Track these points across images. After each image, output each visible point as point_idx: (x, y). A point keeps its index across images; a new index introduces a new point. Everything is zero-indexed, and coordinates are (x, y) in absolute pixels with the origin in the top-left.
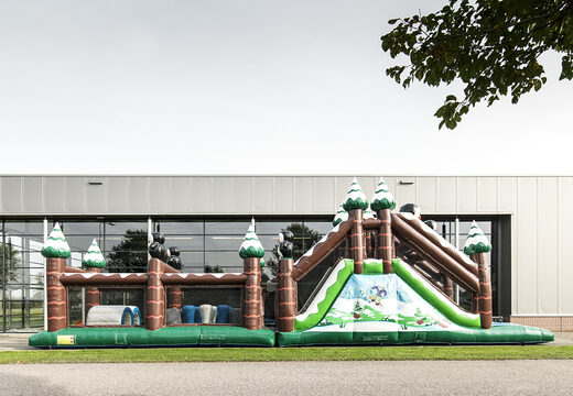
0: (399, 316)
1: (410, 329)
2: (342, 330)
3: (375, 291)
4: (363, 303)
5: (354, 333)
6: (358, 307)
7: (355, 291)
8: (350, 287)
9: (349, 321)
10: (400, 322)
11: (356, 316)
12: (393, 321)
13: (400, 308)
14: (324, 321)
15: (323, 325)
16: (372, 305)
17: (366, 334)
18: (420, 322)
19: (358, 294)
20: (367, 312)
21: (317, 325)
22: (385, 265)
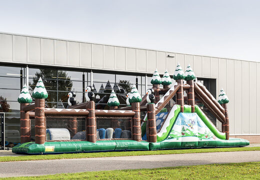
0: (199, 134)
1: (203, 140)
2: (178, 141)
3: (191, 121)
4: (186, 127)
5: (182, 143)
6: (184, 130)
7: (182, 121)
8: (179, 119)
9: (180, 137)
10: (199, 137)
11: (183, 134)
12: (196, 136)
13: (199, 130)
14: (169, 137)
15: (169, 138)
16: (190, 128)
17: (187, 143)
18: (206, 137)
19: (183, 123)
20: (187, 132)
21: (166, 139)
22: (192, 108)
